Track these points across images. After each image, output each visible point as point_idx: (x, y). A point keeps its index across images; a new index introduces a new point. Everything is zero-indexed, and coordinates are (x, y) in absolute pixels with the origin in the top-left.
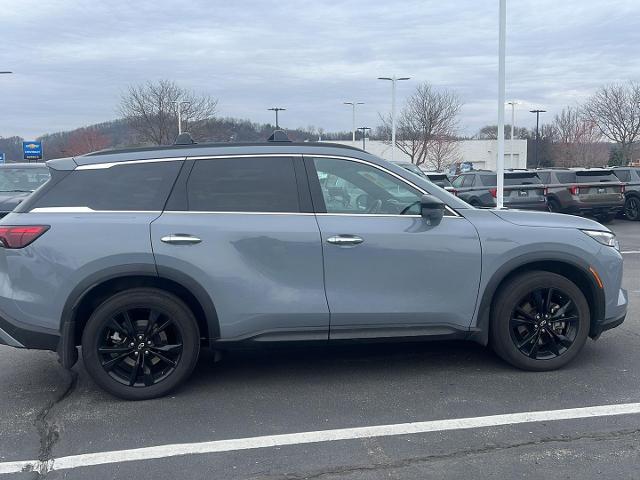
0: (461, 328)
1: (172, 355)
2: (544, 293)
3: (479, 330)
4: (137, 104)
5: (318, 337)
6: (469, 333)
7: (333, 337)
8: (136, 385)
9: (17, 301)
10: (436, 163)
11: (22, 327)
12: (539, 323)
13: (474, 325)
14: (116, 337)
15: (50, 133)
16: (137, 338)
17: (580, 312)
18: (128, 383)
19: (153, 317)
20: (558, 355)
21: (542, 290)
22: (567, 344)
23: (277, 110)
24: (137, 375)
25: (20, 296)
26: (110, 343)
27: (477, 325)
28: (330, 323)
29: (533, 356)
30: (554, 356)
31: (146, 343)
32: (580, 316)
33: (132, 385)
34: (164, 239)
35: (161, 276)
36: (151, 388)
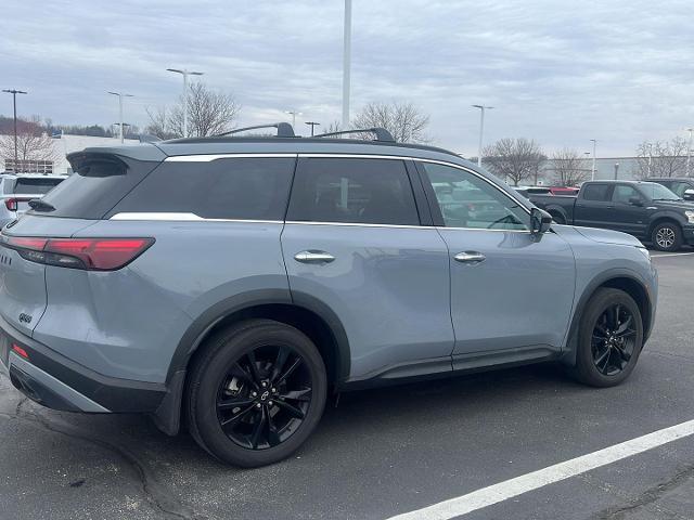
0: (554, 349)
1: (299, 402)
3: (569, 350)
5: (442, 369)
6: (561, 353)
7: (458, 367)
8: (259, 447)
12: (608, 339)
13: (565, 345)
16: (261, 386)
17: (637, 327)
18: (251, 446)
19: (282, 358)
20: (621, 369)
22: (627, 358)
26: (227, 395)
27: (567, 345)
28: (453, 352)
29: (605, 372)
30: (619, 371)
31: (270, 391)
32: (637, 330)
33: (255, 448)
34: (299, 257)
35: (296, 303)
36: (277, 448)
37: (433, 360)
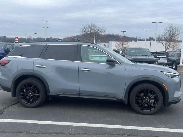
0: (119, 98)
1: (38, 97)
2: (147, 90)
3: (125, 100)
4: (84, 30)
5: (76, 96)
6: (122, 100)
7: (81, 97)
8: (28, 103)
9: (3, 79)
10: (172, 49)
11: (4, 86)
12: (145, 99)
13: (123, 98)
14: (25, 90)
15: (66, 37)
16: (29, 91)
17: (159, 98)
18: (26, 103)
19: (33, 86)
20: (151, 110)
21: (147, 89)
22: (154, 107)
23: (123, 32)
24: (28, 101)
25: (4, 78)
26: (23, 92)
27: (124, 98)
28: (80, 93)
29: (142, 109)
30: (149, 110)
31: (31, 93)
32: (159, 99)
34: (37, 66)
35: (35, 76)
36: (32, 105)
37: (74, 94)
